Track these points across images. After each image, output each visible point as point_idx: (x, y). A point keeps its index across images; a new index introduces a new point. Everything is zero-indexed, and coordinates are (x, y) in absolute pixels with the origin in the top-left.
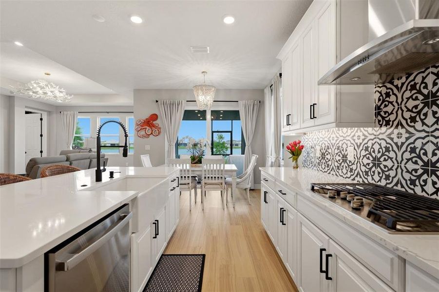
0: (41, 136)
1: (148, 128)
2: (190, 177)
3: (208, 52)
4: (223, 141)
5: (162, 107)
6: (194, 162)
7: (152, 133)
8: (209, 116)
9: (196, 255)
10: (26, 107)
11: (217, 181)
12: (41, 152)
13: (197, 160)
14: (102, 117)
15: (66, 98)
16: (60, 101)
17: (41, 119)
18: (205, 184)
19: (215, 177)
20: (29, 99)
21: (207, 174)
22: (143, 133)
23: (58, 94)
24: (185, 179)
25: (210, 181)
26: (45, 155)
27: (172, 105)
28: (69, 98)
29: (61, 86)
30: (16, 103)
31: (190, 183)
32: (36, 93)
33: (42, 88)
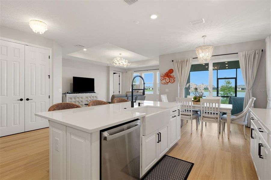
0: (119, 84)
1: (167, 78)
2: (192, 111)
3: (204, 22)
4: (230, 86)
5: (176, 64)
6: (196, 101)
7: (170, 81)
8: (211, 67)
9: (187, 162)
10: (114, 71)
11: (212, 116)
12: (119, 92)
13: (198, 99)
14: (145, 73)
15: (128, 65)
16: (125, 67)
17: (119, 76)
18: (204, 117)
19: (211, 113)
20: (114, 67)
21: (207, 110)
22: (164, 81)
23: (125, 63)
24: (188, 112)
25: (207, 115)
26: (121, 93)
27: (182, 63)
28: (129, 64)
29: (125, 58)
30: (110, 69)
31: (192, 115)
32: (116, 64)
33: (118, 61)
